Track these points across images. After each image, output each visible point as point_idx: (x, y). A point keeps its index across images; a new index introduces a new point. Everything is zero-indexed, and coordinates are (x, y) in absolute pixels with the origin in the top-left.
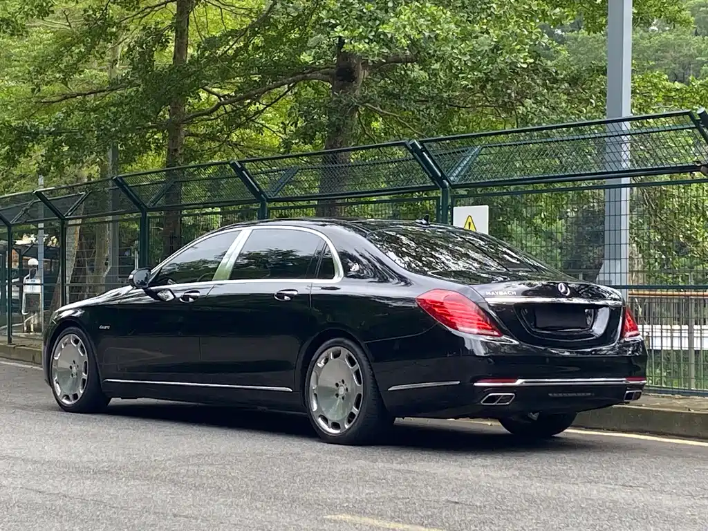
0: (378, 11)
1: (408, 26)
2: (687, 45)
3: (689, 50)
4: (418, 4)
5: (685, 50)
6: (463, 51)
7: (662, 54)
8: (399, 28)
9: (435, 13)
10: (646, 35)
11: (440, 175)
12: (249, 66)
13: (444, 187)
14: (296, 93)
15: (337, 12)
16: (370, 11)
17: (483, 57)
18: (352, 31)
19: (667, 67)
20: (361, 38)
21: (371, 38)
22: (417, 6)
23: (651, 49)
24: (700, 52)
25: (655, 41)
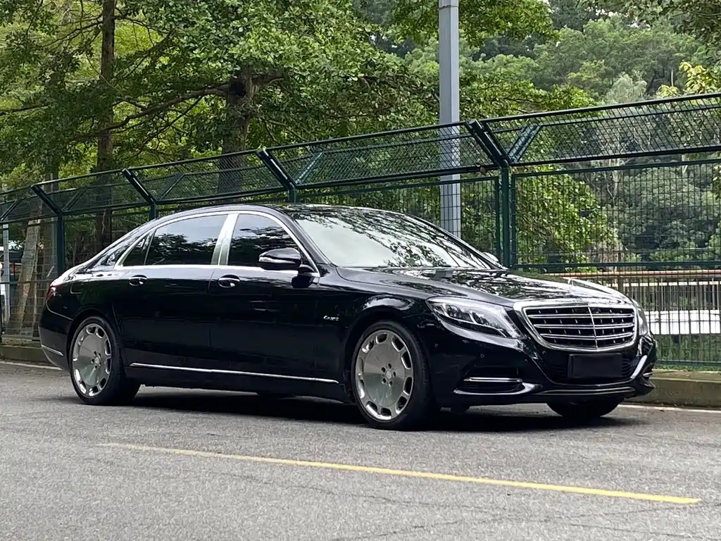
0: (234, 36)
1: (253, 48)
2: (665, 41)
3: (667, 46)
4: (265, 29)
5: (664, 46)
6: (303, 68)
7: (641, 51)
8: (245, 50)
9: (280, 36)
10: (626, 32)
11: (287, 178)
12: (158, 83)
13: (290, 188)
14: (212, 105)
15: (196, 37)
16: (226, 36)
17: (320, 73)
18: (208, 53)
19: (646, 63)
20: (216, 58)
21: (226, 58)
22: (264, 31)
23: (632, 47)
24: (678, 48)
25: (634, 39)
